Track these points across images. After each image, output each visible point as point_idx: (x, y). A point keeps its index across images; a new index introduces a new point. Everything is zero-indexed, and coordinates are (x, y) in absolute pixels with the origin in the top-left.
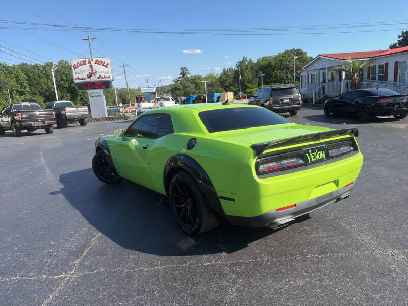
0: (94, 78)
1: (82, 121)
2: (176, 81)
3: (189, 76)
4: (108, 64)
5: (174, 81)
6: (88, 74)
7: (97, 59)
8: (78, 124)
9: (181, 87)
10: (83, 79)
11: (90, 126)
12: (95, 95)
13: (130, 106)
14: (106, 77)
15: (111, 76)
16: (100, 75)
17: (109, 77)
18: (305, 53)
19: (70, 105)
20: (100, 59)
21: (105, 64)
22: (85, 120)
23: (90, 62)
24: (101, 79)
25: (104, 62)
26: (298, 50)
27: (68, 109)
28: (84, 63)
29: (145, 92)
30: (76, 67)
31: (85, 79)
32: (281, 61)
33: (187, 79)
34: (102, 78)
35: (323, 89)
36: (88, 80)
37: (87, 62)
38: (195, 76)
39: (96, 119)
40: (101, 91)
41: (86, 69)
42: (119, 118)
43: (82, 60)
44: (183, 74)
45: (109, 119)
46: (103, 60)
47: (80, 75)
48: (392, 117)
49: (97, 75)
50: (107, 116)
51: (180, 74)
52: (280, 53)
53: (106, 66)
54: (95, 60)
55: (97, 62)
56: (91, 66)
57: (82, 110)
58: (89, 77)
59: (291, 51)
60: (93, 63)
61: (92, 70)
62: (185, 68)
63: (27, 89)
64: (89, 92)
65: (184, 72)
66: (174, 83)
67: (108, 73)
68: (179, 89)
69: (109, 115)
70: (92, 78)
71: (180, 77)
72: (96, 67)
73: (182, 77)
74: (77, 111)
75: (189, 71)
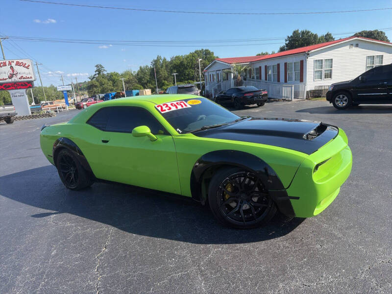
0: (15, 79)
1: (9, 119)
2: (92, 79)
3: (105, 73)
4: (29, 66)
5: (90, 78)
6: (9, 74)
7: (17, 61)
8: (5, 122)
9: (97, 84)
10: (3, 79)
11: (16, 124)
12: (18, 94)
13: (49, 104)
14: (28, 78)
15: (33, 77)
16: (21, 75)
17: (31, 78)
18: (213, 53)
20: (20, 61)
21: (26, 66)
22: (12, 118)
23: (10, 63)
24: (22, 80)
25: (25, 64)
26: (206, 50)
28: (5, 64)
29: (62, 90)
31: (6, 79)
32: (192, 60)
33: (103, 77)
34: (24, 78)
35: (219, 86)
37: (7, 63)
38: (111, 73)
39: (20, 117)
40: (23, 91)
41: (6, 70)
42: (43, 116)
43: (2, 62)
44: (99, 71)
45: (33, 117)
46: (24, 61)
48: (256, 105)
49: (19, 76)
50: (30, 114)
51: (96, 72)
52: (191, 53)
53: (27, 68)
54: (15, 61)
55: (18, 64)
56: (12, 68)
59: (200, 51)
60: (13, 65)
61: (13, 71)
62: (101, 66)
64: (12, 92)
66: (90, 80)
67: (30, 73)
68: (96, 86)
69: (32, 113)
70: (13, 79)
71: (95, 75)
72: (17, 68)
73: (98, 74)
74: (3, 110)
75: (105, 69)
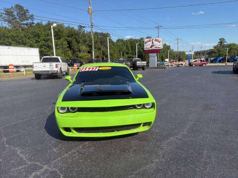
0: (153, 48)
1: (143, 68)
2: (215, 47)
3: (225, 44)
7: (155, 38)
8: (141, 69)
9: (216, 51)
10: (148, 48)
12: (153, 56)
14: (159, 47)
15: (161, 47)
19: (139, 61)
22: (145, 68)
23: (152, 40)
24: (156, 48)
27: (138, 62)
28: (150, 41)
30: (146, 43)
33: (224, 46)
36: (150, 49)
40: (155, 54)
41: (150, 43)
44: (221, 43)
45: (157, 68)
46: (158, 39)
47: (147, 46)
49: (155, 46)
50: (156, 66)
51: (219, 43)
53: (159, 42)
55: (156, 40)
57: (144, 63)
58: (151, 47)
60: (154, 41)
61: (153, 44)
62: (223, 39)
63: (130, 52)
64: (150, 54)
65: (222, 41)
66: (213, 48)
67: (160, 45)
68: (215, 53)
71: (218, 45)
72: (155, 43)
74: (141, 63)
75: (226, 41)
